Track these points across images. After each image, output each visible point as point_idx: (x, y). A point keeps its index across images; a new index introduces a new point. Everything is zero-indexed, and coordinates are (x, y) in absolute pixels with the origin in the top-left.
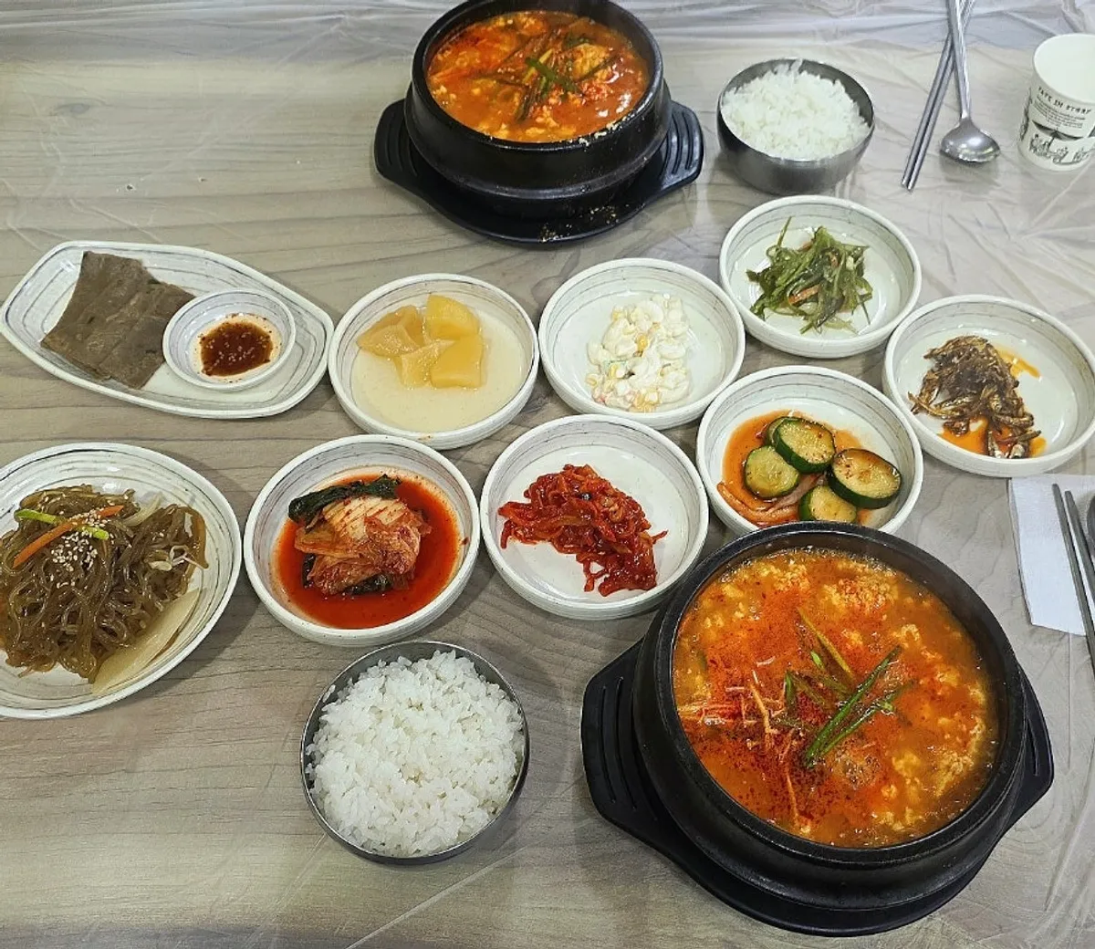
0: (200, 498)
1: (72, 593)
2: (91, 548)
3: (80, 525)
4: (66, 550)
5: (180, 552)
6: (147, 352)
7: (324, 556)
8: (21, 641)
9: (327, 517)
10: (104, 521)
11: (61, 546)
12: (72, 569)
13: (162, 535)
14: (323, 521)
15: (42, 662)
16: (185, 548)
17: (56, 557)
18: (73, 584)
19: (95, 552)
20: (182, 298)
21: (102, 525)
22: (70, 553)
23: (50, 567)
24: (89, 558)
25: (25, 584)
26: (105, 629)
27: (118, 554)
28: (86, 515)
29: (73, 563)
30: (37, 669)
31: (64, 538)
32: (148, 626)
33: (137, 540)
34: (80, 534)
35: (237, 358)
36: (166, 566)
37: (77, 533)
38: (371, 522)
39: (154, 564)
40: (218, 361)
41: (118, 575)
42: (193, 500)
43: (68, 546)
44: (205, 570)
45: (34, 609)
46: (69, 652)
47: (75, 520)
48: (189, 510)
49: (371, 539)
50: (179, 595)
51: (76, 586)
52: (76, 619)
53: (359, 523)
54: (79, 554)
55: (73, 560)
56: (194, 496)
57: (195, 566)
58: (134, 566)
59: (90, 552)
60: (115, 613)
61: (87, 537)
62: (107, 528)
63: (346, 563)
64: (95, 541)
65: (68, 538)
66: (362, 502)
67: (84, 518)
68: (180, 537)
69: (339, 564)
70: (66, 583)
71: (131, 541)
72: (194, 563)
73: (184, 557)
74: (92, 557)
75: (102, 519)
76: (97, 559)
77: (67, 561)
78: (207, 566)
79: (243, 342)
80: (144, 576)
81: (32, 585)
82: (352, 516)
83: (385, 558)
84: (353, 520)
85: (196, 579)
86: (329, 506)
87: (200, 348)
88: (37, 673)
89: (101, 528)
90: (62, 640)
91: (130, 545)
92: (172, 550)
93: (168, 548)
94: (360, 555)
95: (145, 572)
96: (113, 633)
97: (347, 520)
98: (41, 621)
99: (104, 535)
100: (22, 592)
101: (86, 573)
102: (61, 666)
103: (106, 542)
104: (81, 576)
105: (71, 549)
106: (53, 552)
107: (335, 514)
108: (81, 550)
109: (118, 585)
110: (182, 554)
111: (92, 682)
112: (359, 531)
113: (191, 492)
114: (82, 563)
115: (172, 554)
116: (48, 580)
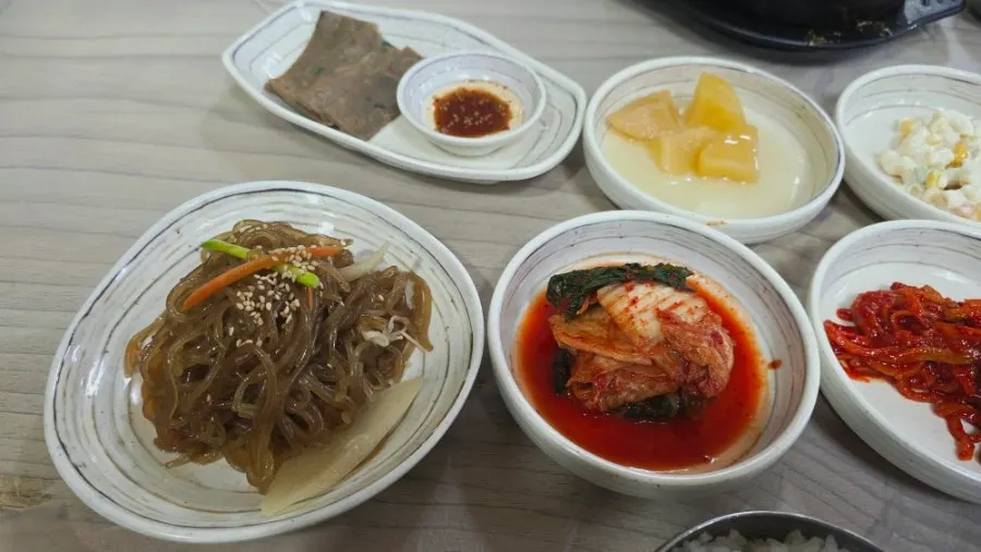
0: (427, 262)
1: (256, 357)
2: (292, 296)
3: (282, 262)
4: (257, 294)
5: (399, 325)
6: (376, 106)
7: (594, 354)
8: (176, 416)
9: (604, 302)
10: (315, 263)
11: (251, 287)
12: (260, 322)
13: (381, 297)
14: (596, 306)
15: (200, 451)
16: (406, 321)
17: (241, 302)
18: (259, 343)
19: (297, 303)
20: (411, 57)
21: (312, 268)
22: (262, 299)
23: (231, 315)
24: (287, 310)
25: (193, 335)
26: (292, 416)
27: (325, 314)
28: (292, 249)
29: (264, 313)
30: (193, 459)
31: (257, 276)
32: (353, 420)
33: (353, 298)
34: (279, 276)
35: (473, 122)
36: (381, 339)
37: (275, 275)
38: (665, 317)
39: (370, 335)
40: (452, 123)
41: (321, 340)
42: (418, 265)
43: (262, 287)
44: (427, 353)
45: (200, 372)
46: (238, 443)
47: (276, 254)
48: (412, 276)
49: (667, 342)
50: (391, 382)
51: (263, 347)
52: (255, 396)
53: (649, 316)
54: (274, 302)
55: (265, 308)
56: (420, 258)
57: (413, 346)
58: (342, 333)
59: (290, 302)
60: (309, 397)
61: (288, 280)
62: (317, 272)
63: (627, 370)
64: (298, 287)
65: (263, 278)
66: (649, 289)
67: (289, 254)
68: (400, 306)
69: (617, 371)
70: (250, 341)
71: (344, 296)
72: (413, 341)
73: (403, 332)
74: (291, 310)
75: (312, 259)
76: (297, 313)
77: (257, 310)
78: (430, 348)
79: (479, 108)
80: (354, 348)
81: (202, 338)
82: (640, 305)
83: (687, 370)
84: (640, 312)
85: (415, 362)
86: (606, 288)
87: (433, 108)
88: (191, 464)
89: (309, 271)
90: (231, 423)
91: (342, 304)
92: (392, 319)
93: (387, 317)
94: (653, 361)
95: (355, 344)
96: (302, 424)
97: (633, 310)
98: (207, 392)
99: (313, 281)
100: (188, 346)
101: (281, 331)
102: (224, 459)
103: (314, 290)
104: (274, 332)
105: (264, 293)
106: (239, 294)
107: (615, 299)
108: (277, 297)
109: (318, 355)
110: (401, 329)
111: (263, 490)
112: (650, 327)
113: (416, 254)
114: (276, 315)
115: (391, 325)
116: (226, 333)
